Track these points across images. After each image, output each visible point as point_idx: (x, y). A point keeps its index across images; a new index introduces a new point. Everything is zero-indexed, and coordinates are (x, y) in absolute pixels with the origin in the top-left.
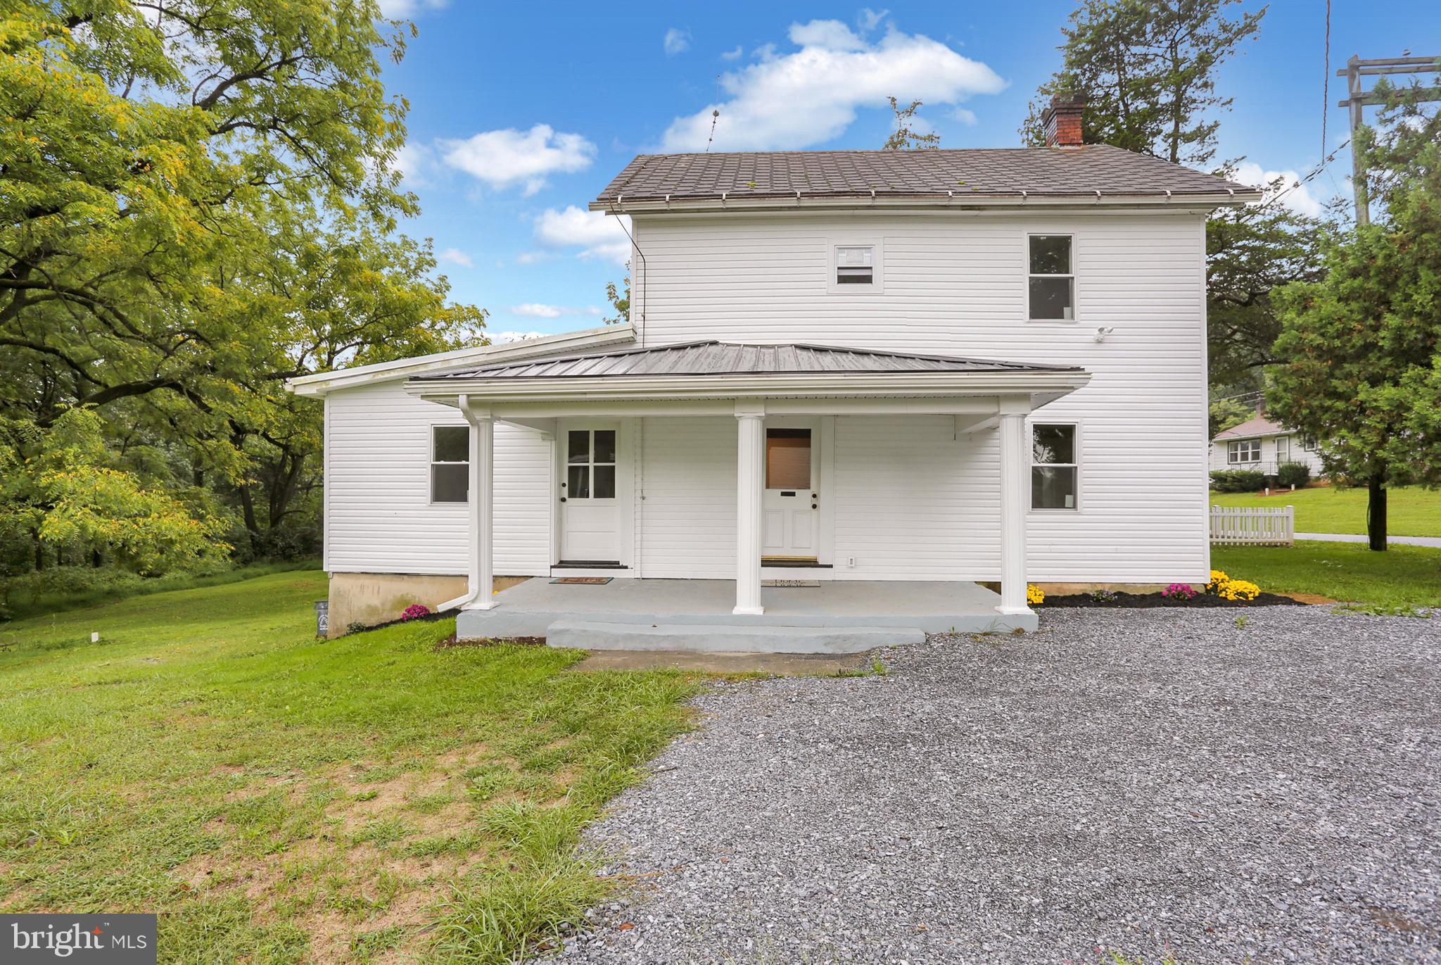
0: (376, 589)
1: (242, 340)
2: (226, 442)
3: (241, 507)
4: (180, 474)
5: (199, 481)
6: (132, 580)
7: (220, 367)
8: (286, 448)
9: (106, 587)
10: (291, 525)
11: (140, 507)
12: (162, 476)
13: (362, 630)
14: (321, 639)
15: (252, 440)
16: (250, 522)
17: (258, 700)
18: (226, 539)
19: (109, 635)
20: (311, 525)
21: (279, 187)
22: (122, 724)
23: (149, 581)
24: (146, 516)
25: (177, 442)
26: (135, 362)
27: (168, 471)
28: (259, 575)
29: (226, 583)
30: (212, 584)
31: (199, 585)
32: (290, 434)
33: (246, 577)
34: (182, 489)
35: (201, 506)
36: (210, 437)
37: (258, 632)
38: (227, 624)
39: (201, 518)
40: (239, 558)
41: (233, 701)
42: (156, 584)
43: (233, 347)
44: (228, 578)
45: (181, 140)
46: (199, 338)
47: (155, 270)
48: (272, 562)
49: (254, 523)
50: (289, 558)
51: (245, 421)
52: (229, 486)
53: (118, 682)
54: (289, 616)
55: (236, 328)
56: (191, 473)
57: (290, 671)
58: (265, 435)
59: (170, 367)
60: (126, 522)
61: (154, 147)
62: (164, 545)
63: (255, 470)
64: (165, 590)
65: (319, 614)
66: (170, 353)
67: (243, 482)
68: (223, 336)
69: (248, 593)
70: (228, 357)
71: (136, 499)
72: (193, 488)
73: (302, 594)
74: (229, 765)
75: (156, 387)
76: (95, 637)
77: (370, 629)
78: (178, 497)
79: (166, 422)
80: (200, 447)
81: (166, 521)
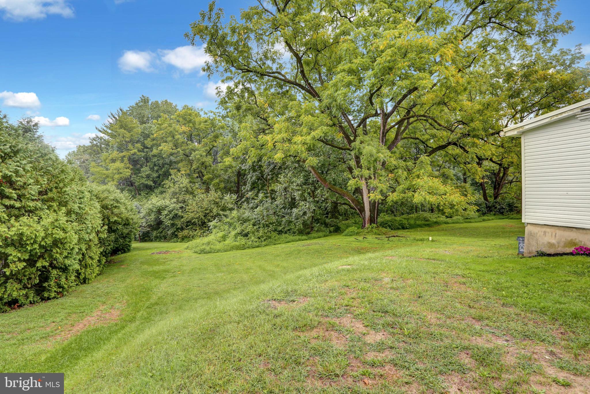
0: (554, 234)
1: (480, 121)
2: (475, 165)
3: (481, 191)
4: (458, 179)
5: (465, 181)
6: (443, 218)
7: (471, 134)
8: (500, 165)
9: (435, 220)
10: (503, 199)
11: (443, 191)
12: (451, 180)
13: (545, 255)
14: (521, 256)
15: (486, 163)
16: (485, 198)
17: (489, 284)
18: (475, 204)
19: (435, 238)
20: (513, 199)
21: (494, 51)
22: (433, 280)
23: (448, 219)
24: (446, 195)
25: (457, 167)
26: (441, 137)
27: (454, 178)
28: (489, 220)
29: (476, 222)
30: (470, 222)
31: (466, 222)
32: (503, 159)
33: (484, 220)
34: (459, 185)
35: (466, 191)
36: (469, 163)
37: (489, 245)
38: (476, 240)
39: (466, 196)
40: (481, 212)
41: (477, 281)
42: (450, 221)
43: (477, 124)
44: (476, 220)
45: (452, 42)
46: (464, 123)
47: (446, 100)
48: (495, 215)
49: (487, 198)
50: (502, 213)
51: (482, 155)
52: (477, 183)
53: (434, 259)
54: (503, 240)
55: (478, 115)
56: (462, 178)
57: (505, 271)
58: (491, 160)
59: (453, 137)
60: (438, 197)
61: (443, 49)
62: (452, 206)
63: (487, 176)
64: (453, 223)
65: (519, 243)
66: (452, 131)
67: (482, 181)
68: (472, 120)
69: (485, 227)
70: (474, 129)
71: (442, 188)
72: (463, 184)
73: (508, 230)
74: (474, 318)
75: (448, 146)
76: (430, 238)
77: (549, 255)
78: (457, 187)
79: (453, 159)
80: (465, 168)
81: (452, 197)
